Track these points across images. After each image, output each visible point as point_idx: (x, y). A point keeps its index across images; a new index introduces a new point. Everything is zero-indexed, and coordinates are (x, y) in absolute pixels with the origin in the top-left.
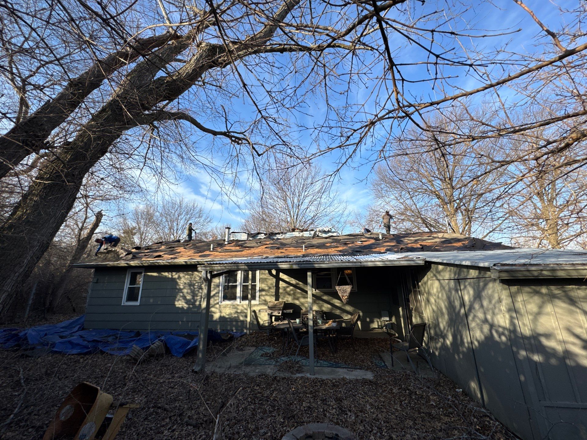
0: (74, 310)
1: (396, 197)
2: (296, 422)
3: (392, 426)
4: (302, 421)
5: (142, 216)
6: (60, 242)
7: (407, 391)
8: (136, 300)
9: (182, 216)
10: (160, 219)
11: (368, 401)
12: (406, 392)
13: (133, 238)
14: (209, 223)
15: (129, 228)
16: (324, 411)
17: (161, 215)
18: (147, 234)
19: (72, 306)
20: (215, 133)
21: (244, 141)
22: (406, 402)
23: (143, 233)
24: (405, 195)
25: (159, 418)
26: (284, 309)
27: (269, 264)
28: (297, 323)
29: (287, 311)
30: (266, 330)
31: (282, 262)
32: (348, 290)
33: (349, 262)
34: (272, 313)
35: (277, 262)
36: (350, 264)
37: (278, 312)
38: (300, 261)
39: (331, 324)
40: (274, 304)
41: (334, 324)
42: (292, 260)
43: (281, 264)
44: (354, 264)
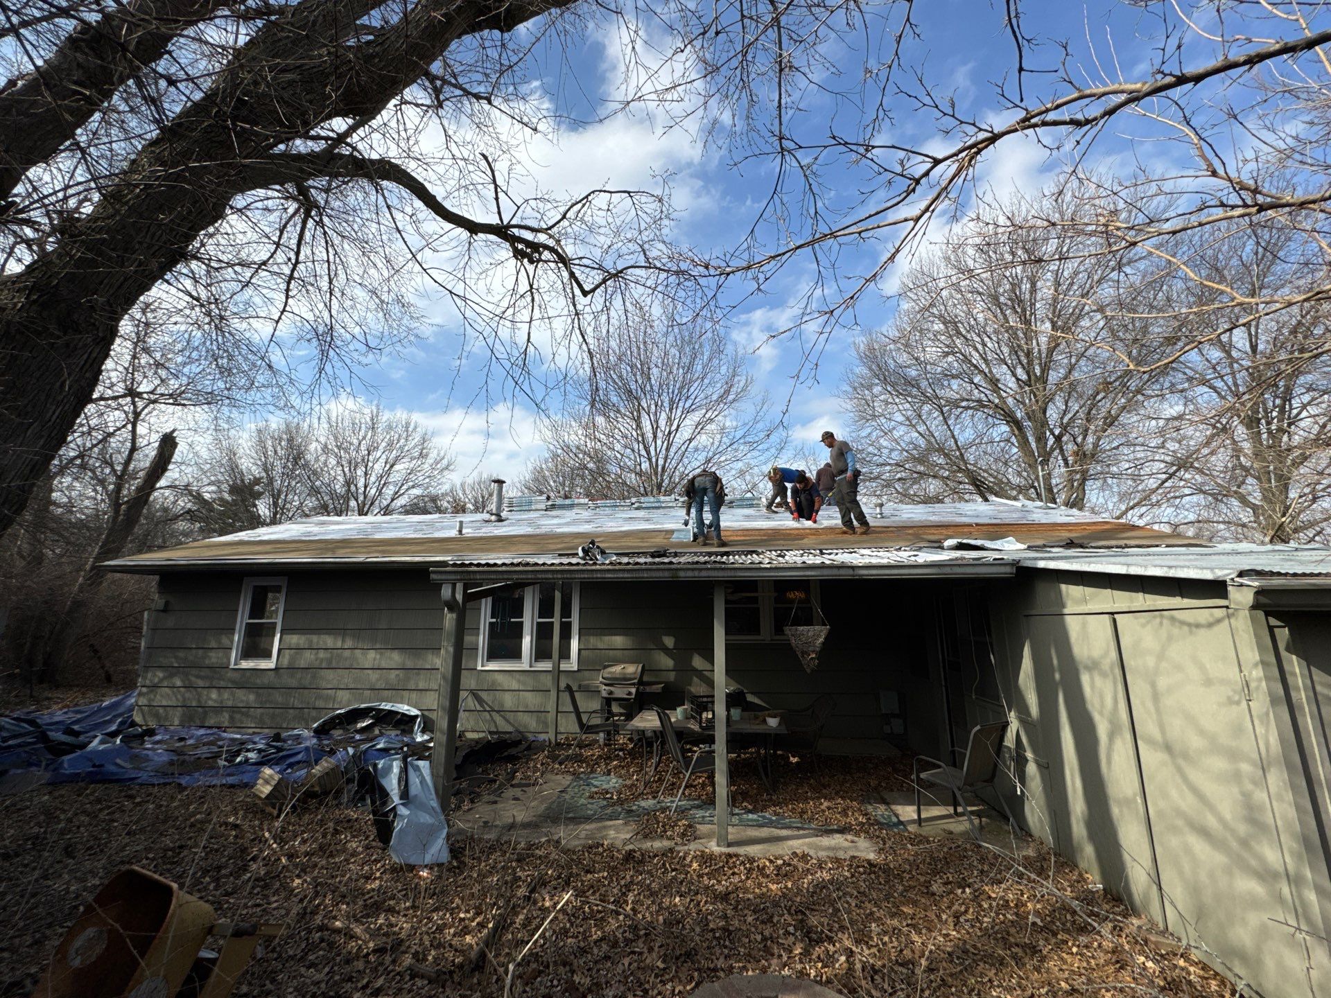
0: (109, 679)
1: (908, 419)
2: (698, 970)
3: (943, 980)
4: (712, 966)
5: (276, 452)
6: (69, 507)
7: (968, 890)
8: (267, 655)
9: (379, 454)
10: (322, 459)
11: (872, 913)
12: (964, 892)
13: (255, 506)
14: (446, 473)
15: (242, 481)
16: (764, 939)
17: (325, 448)
18: (290, 497)
19: (103, 667)
20: (473, 228)
21: (546, 255)
22: (969, 917)
23: (280, 492)
24: (930, 413)
25: (338, 959)
26: (641, 682)
27: (617, 567)
28: (680, 717)
29: (648, 689)
30: (597, 733)
31: (651, 564)
32: (819, 636)
33: (823, 566)
34: (611, 693)
35: (637, 563)
36: (826, 572)
37: (626, 690)
38: (697, 563)
39: (764, 721)
40: (617, 669)
41: (773, 722)
42: (674, 560)
43: (648, 568)
44: (835, 572)
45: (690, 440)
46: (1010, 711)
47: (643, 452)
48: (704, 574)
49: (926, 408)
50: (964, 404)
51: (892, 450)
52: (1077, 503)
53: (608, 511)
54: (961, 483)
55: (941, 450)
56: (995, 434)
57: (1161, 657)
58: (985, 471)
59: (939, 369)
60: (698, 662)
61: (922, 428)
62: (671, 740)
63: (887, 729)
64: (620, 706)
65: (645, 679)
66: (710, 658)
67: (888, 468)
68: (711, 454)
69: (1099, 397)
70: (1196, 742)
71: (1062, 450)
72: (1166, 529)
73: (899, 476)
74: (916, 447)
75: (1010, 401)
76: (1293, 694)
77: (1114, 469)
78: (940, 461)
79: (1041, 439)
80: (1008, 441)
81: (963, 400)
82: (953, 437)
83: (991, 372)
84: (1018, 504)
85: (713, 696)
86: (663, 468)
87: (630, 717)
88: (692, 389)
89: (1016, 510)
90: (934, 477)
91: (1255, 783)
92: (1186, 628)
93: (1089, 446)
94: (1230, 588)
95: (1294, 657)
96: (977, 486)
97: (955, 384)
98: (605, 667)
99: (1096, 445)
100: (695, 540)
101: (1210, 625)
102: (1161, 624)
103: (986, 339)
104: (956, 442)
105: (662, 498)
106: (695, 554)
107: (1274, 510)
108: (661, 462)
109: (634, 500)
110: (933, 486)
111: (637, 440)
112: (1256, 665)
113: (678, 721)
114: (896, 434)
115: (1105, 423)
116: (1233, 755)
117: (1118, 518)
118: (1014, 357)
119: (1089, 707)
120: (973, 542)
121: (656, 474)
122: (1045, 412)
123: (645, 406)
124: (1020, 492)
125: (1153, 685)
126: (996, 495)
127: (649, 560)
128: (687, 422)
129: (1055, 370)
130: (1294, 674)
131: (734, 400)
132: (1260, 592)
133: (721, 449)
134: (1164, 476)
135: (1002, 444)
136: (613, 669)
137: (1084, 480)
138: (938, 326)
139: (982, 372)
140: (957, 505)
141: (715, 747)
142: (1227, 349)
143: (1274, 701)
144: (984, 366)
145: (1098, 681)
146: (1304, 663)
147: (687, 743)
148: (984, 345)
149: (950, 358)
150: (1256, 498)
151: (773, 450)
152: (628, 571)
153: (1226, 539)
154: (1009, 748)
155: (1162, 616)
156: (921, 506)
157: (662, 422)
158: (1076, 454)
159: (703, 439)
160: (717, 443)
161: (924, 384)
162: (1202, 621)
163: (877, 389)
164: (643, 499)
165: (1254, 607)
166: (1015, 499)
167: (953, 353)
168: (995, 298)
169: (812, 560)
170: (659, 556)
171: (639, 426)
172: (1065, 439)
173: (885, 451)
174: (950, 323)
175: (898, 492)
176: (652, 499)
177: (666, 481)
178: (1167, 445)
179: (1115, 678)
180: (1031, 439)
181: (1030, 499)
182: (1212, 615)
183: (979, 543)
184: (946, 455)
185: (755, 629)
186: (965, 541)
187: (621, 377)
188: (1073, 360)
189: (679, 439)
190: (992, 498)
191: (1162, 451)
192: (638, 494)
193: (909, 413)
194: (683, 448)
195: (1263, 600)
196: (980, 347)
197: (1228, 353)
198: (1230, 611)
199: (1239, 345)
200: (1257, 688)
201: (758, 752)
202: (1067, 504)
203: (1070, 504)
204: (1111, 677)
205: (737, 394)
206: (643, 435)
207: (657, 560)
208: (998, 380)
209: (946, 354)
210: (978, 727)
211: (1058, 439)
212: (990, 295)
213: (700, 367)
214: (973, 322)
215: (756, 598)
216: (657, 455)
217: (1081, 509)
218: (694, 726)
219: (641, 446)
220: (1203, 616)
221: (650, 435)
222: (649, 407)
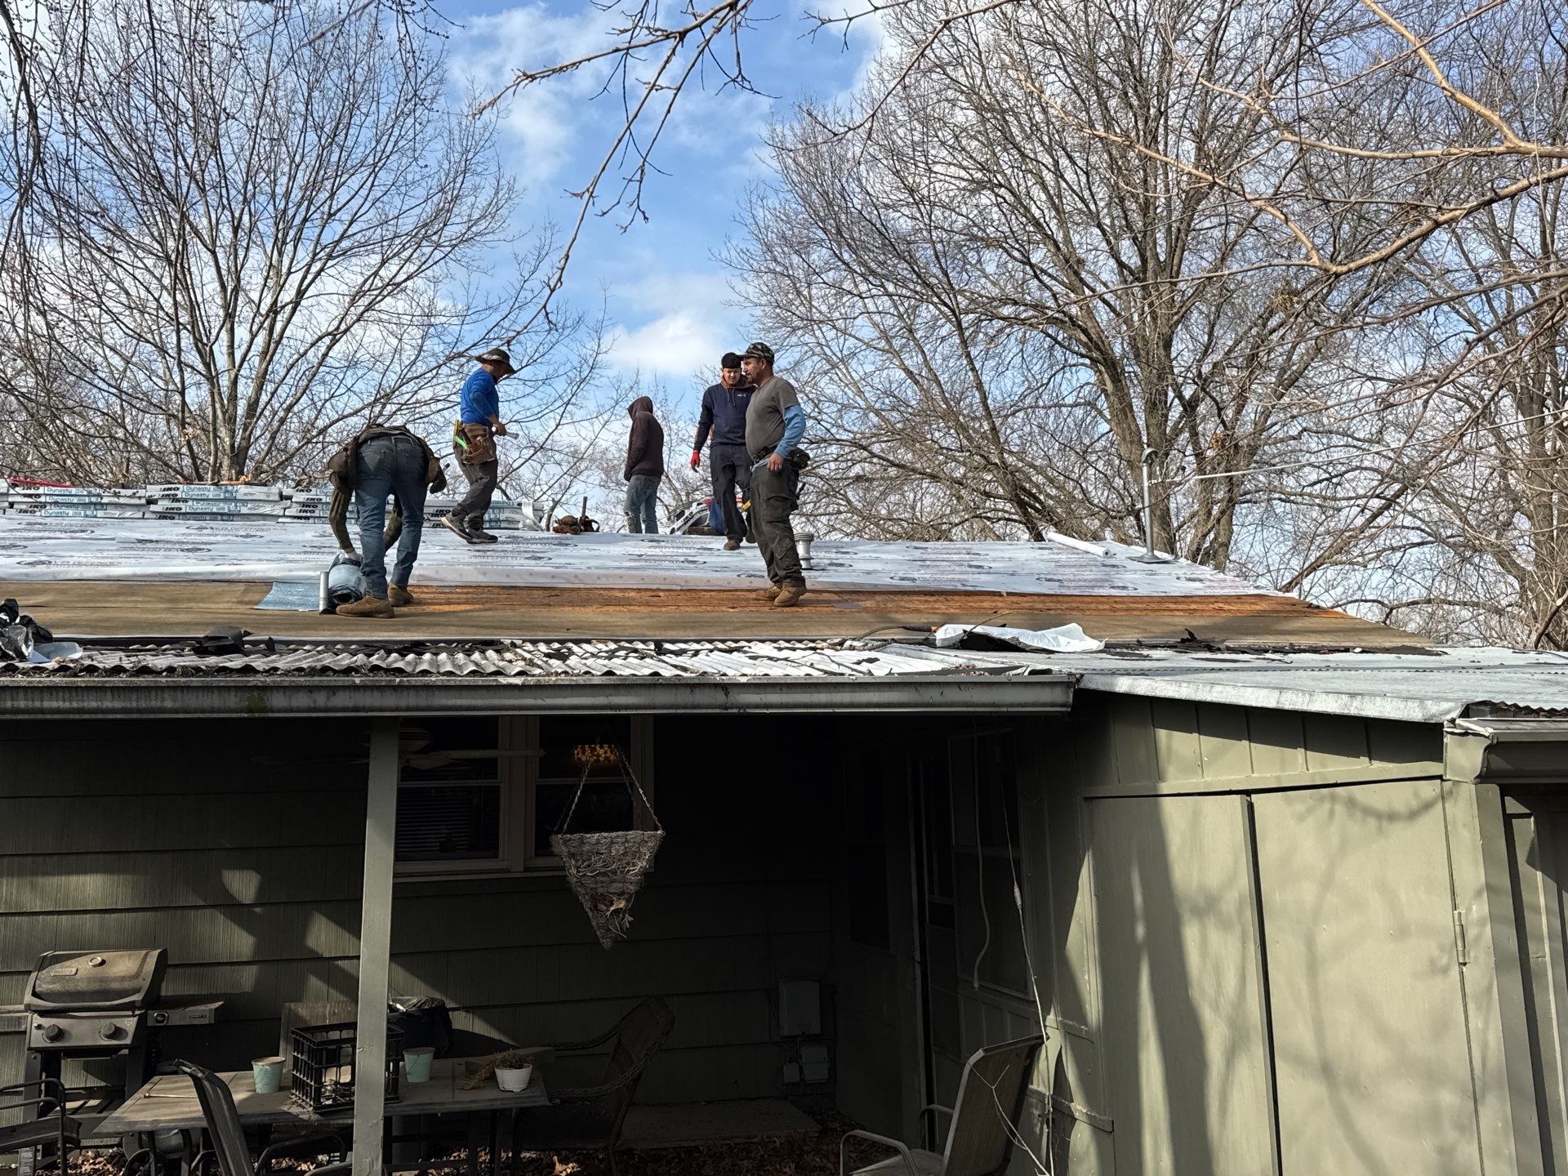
26: (153, 999)
27: (82, 680)
28: (260, 1088)
29: (176, 1017)
30: (12, 1150)
31: (186, 671)
32: (637, 855)
33: (655, 682)
34: (60, 1034)
35: (145, 670)
36: (662, 697)
37: (105, 1025)
38: (325, 670)
39: (492, 1078)
40: (80, 969)
41: (512, 1080)
42: (259, 663)
43: (179, 682)
44: (683, 697)
45: (335, 336)
46: (1046, 1012)
47: (192, 358)
48: (342, 700)
49: (927, 312)
50: (1007, 311)
51: (845, 407)
52: (1211, 554)
53: (75, 518)
54: (988, 495)
55: (951, 415)
56: (1065, 389)
57: (1327, 882)
58: (1040, 471)
59: (961, 222)
60: (323, 936)
61: (913, 361)
62: (232, 1147)
63: (791, 1073)
64: (88, 1069)
65: (167, 990)
66: (350, 918)
67: (834, 450)
68: (392, 379)
69: (1273, 322)
70: (1373, 1055)
71: (1194, 434)
72: (1372, 614)
73: (857, 470)
74: (899, 404)
75: (1103, 315)
76: (1532, 947)
77: (1290, 482)
78: (948, 442)
79: (1155, 406)
80: (1091, 404)
81: (1005, 301)
82: (980, 386)
83: (1067, 239)
84: (1096, 549)
85: (353, 1026)
86: (253, 406)
87: (114, 1097)
88: (343, 195)
89: (1093, 563)
90: (934, 478)
91: (1461, 1128)
92: (1372, 822)
93: (1245, 428)
94: (1447, 739)
95: (1539, 874)
96: (1022, 505)
97: (991, 260)
98: (44, 963)
99: (1261, 428)
100: (330, 609)
101: (1413, 815)
102: (1332, 813)
103: (1064, 162)
104: (984, 399)
105: (242, 490)
106: (329, 646)
107: (1547, 584)
108: (245, 389)
109: (154, 491)
110: (930, 500)
111: (174, 320)
112: (1479, 893)
113: (255, 1097)
114: (857, 369)
115: (1280, 383)
116: (1431, 1075)
117: (1288, 588)
118: (1118, 212)
119: (1195, 993)
120: (995, 632)
121: (231, 420)
122: (1168, 345)
123: (203, 224)
124: (1105, 524)
125: (1310, 943)
126: (1060, 527)
127: (190, 660)
128: (326, 283)
129: (1196, 252)
130: (1537, 910)
131: (463, 240)
132: (1494, 748)
133: (420, 367)
134: (1376, 503)
135: (1079, 412)
136: (68, 969)
137: (1232, 502)
138: (965, 116)
139: (1049, 238)
140: (976, 546)
141: (351, 1158)
142: (1503, 240)
143: (1500, 966)
144: (1053, 224)
145: (1215, 937)
146: (1553, 885)
147: (280, 1155)
148: (1059, 175)
149: (986, 198)
150: (1525, 556)
151: (561, 385)
152: (115, 690)
153: (1468, 638)
154: (1041, 1095)
155: (1333, 798)
156: (901, 545)
157: (253, 279)
158: (1221, 443)
159: (371, 337)
160: (409, 354)
161: (924, 254)
162: (1401, 807)
163: (819, 255)
164: (182, 490)
165: (1483, 778)
166: (1096, 537)
167: (993, 187)
168: (1090, 62)
169: (629, 667)
170: (221, 651)
171: (181, 280)
172: (1202, 409)
173: (830, 409)
174: (991, 110)
175: (853, 510)
176: (211, 492)
177: (263, 444)
178: (1387, 438)
179: (1244, 932)
180: (1138, 404)
181: (1125, 540)
182: (1416, 794)
183: (1007, 634)
184: (962, 428)
185: (485, 842)
186: (979, 630)
187: (128, 133)
188: (1232, 235)
189: (301, 330)
190: (1051, 534)
191: (1376, 448)
192: (171, 473)
193: (889, 321)
194: (313, 356)
195: (1499, 763)
196: (1049, 177)
197: (1505, 253)
198: (1447, 785)
199: (1524, 240)
200: (1478, 938)
201: (473, 1158)
202: (1195, 556)
203: (1200, 555)
204: (1238, 929)
205: (472, 223)
206: (193, 307)
207: (213, 660)
208: (1081, 262)
209: (978, 186)
210: (980, 1054)
211: (1190, 407)
212: (1078, 58)
213: (367, 134)
214: (1039, 117)
215: (493, 762)
216: (236, 368)
217: (1220, 567)
218: (300, 1108)
219: (187, 340)
220: (1401, 797)
221: (213, 311)
222: (214, 228)
